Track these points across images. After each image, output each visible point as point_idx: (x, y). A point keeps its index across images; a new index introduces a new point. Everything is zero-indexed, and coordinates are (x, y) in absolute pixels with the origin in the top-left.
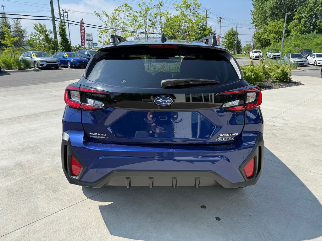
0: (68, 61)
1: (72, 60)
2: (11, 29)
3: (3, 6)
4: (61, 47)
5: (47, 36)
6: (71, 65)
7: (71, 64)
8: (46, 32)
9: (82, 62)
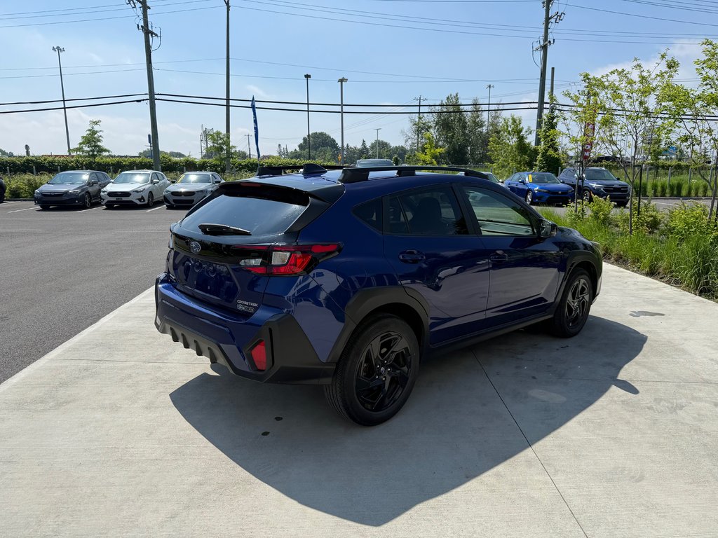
0: (529, 190)
1: (537, 188)
2: (484, 128)
3: (490, 87)
4: (541, 160)
5: (521, 139)
6: (532, 199)
7: (534, 197)
8: (521, 131)
9: (557, 193)
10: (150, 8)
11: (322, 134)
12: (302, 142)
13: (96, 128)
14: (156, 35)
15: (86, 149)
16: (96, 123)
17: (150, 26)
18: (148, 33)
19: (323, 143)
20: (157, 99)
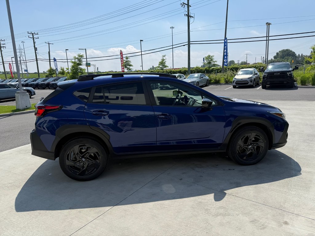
10: (190, 6)
11: (287, 50)
12: (276, 55)
13: (164, 58)
14: (193, 17)
15: (161, 67)
16: (164, 56)
17: (190, 14)
18: (189, 16)
19: (287, 55)
20: (191, 44)
